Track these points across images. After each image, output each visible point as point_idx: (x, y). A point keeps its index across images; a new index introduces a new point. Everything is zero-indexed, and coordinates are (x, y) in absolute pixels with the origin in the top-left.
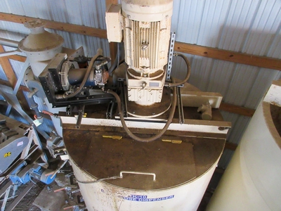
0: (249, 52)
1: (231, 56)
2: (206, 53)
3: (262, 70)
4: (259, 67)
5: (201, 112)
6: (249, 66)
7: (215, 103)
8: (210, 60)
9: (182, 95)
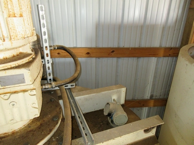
0: (126, 46)
1: (113, 52)
2: (88, 53)
3: (141, 59)
4: (139, 57)
5: (110, 115)
6: (130, 58)
7: (119, 98)
8: (94, 59)
9: (76, 98)
